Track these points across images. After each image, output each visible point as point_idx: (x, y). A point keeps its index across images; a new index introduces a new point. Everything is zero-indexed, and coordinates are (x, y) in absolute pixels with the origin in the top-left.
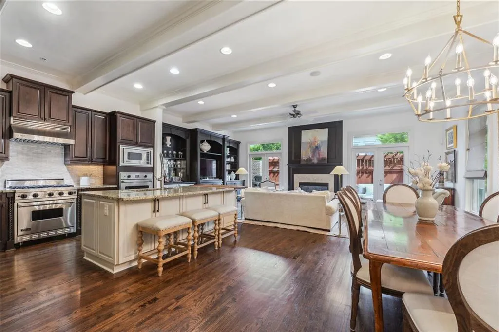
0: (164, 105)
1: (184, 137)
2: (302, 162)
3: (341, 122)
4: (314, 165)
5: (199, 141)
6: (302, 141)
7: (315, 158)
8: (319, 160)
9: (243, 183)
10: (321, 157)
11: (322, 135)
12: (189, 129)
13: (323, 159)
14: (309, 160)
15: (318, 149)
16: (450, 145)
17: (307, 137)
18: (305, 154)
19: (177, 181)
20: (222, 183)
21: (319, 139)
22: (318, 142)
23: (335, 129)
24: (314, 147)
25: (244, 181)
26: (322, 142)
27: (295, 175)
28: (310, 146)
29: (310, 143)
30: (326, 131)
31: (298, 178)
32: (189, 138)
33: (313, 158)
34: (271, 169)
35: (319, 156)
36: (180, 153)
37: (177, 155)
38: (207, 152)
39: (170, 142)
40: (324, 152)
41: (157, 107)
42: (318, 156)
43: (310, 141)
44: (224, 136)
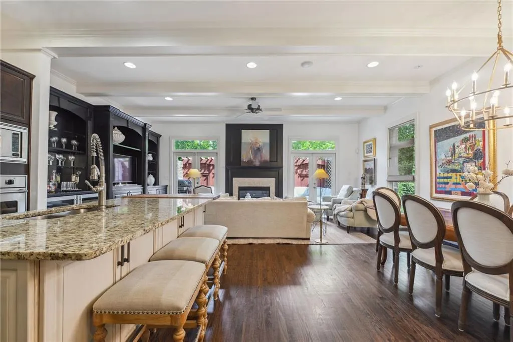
0: (55, 49)
1: (82, 116)
2: (243, 165)
3: (282, 125)
4: (255, 168)
5: (111, 127)
6: (243, 141)
7: (257, 161)
8: (260, 162)
9: (166, 189)
10: (263, 159)
11: (263, 138)
12: (92, 105)
13: (265, 162)
14: (250, 162)
15: (260, 151)
16: (368, 155)
17: (248, 137)
18: (246, 155)
19: (68, 189)
20: (142, 190)
21: (260, 140)
22: (260, 144)
23: (276, 131)
24: (256, 149)
25: (167, 186)
26: (264, 144)
27: (234, 179)
28: (251, 148)
29: (251, 143)
30: (267, 133)
31: (238, 182)
32: (92, 119)
33: (254, 161)
34: (202, 172)
35: (261, 158)
36: (74, 142)
37: (69, 145)
38: (119, 144)
39: (56, 121)
40: (266, 155)
41: (39, 50)
42: (259, 158)
43: (251, 142)
44: (145, 124)
